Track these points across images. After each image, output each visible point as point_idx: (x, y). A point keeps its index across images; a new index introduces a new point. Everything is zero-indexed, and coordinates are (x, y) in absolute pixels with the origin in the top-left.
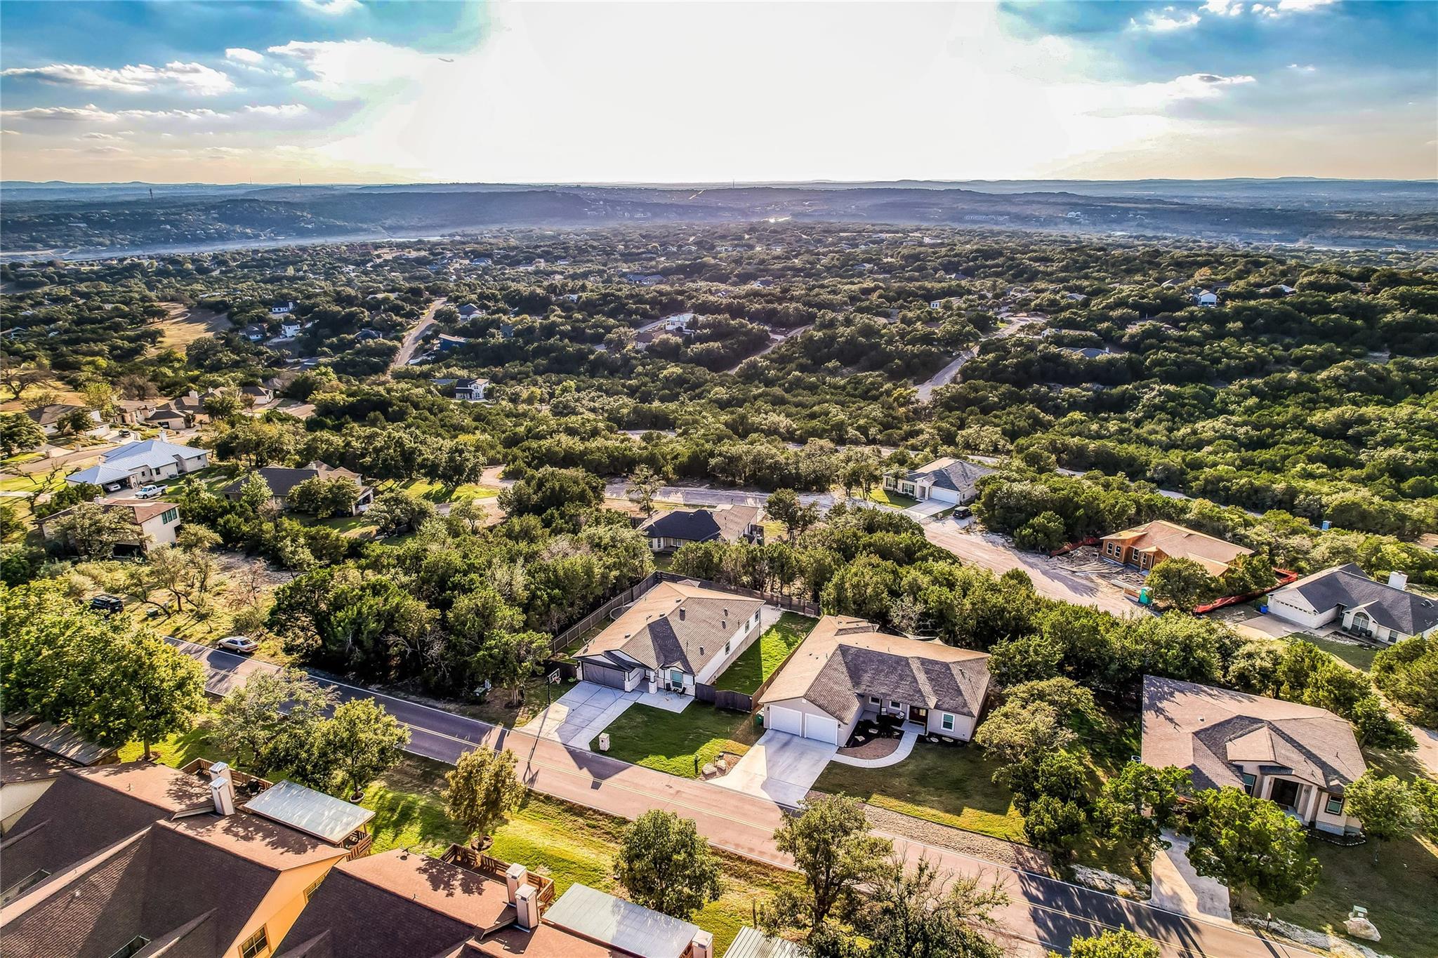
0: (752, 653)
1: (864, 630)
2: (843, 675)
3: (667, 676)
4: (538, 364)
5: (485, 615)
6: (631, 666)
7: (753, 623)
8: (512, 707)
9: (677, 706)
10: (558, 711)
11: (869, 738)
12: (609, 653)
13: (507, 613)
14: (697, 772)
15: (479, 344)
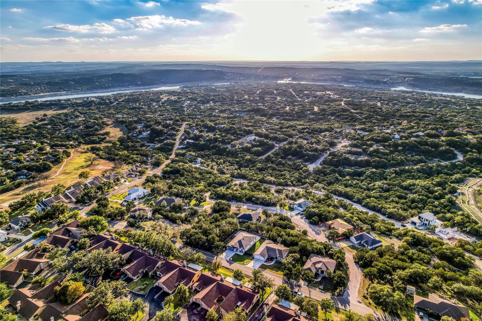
0: (254, 245)
1: (271, 243)
2: (266, 251)
3: (240, 249)
4: (213, 152)
5: (213, 238)
6: (235, 248)
7: (255, 240)
8: (218, 253)
9: (242, 254)
10: (224, 254)
11: (269, 260)
12: (232, 246)
13: (217, 238)
14: (244, 264)
15: (197, 143)
